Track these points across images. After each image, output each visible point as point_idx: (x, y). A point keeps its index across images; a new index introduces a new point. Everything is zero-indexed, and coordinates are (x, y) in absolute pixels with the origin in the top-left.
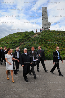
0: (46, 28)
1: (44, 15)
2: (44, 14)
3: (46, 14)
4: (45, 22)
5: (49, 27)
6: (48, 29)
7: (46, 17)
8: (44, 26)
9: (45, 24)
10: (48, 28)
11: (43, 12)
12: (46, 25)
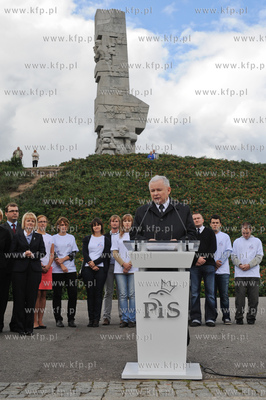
0: (117, 134)
1: (108, 57)
2: (105, 49)
3: (117, 48)
4: (109, 100)
5: (139, 131)
6: (133, 142)
7: (116, 69)
8: (109, 121)
9: (109, 108)
10: (132, 135)
11: (100, 37)
12: (120, 116)
